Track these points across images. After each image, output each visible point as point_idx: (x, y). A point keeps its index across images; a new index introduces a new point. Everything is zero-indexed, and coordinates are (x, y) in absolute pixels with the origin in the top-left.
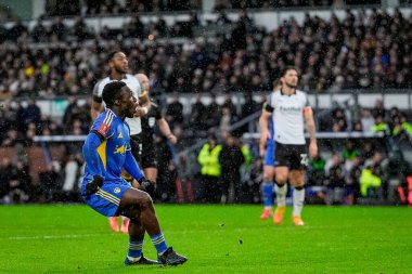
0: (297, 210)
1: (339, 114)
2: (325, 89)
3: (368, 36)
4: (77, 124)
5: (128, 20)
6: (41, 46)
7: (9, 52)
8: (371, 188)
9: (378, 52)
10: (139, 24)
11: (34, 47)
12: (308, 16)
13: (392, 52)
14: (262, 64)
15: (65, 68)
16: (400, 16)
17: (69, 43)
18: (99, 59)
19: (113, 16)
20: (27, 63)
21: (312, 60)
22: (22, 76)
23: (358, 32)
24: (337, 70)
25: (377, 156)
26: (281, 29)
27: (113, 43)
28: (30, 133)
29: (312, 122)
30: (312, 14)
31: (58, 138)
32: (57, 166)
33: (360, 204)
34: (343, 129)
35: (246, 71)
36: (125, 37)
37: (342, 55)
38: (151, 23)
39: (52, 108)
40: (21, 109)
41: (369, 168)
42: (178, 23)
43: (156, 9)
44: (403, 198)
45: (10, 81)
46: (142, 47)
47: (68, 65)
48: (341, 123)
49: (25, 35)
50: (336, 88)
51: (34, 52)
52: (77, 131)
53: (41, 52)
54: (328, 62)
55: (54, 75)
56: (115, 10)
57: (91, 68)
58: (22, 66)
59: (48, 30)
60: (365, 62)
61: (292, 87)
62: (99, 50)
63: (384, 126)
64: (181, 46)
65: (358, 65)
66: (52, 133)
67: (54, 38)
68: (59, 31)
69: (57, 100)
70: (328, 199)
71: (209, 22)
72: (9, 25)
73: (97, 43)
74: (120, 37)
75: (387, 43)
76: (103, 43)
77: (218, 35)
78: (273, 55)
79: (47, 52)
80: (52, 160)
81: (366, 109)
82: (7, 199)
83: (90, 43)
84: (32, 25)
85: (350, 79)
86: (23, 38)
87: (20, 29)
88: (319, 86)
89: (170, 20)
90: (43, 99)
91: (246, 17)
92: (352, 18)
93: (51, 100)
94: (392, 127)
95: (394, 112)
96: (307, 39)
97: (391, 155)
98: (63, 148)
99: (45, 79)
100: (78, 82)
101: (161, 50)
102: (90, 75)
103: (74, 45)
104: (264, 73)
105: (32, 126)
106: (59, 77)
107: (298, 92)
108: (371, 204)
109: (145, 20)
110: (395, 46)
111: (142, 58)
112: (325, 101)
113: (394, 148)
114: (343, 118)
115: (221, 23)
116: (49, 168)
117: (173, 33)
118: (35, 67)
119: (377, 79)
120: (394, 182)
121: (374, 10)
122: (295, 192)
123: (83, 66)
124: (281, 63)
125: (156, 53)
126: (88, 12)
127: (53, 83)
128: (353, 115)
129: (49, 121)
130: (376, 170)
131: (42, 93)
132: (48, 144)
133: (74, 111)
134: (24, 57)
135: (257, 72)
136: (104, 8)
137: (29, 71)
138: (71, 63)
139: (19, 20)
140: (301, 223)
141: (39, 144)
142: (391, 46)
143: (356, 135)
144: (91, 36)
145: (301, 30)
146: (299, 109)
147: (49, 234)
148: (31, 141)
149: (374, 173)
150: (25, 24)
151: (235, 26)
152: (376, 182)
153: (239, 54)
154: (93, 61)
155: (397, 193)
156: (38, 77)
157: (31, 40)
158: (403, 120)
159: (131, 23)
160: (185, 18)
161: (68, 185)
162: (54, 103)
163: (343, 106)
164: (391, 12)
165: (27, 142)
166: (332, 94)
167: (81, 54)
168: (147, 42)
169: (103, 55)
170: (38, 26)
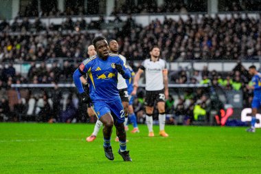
0: (162, 127)
1: (183, 73)
2: (175, 60)
3: (200, 29)
4: (35, 77)
5: (65, 20)
6: (16, 34)
8: (200, 116)
9: (206, 38)
10: (70, 21)
11: (12, 34)
12: (166, 18)
13: (214, 39)
14: (139, 45)
15: (29, 46)
16: (218, 19)
17: (32, 32)
18: (48, 41)
19: (56, 17)
20: (9, 43)
21: (168, 43)
22: (5, 51)
23: (194, 27)
24: (182, 49)
25: (204, 98)
26: (150, 25)
27: (56, 32)
28: (9, 83)
29: (166, 78)
30: (169, 17)
31: (25, 85)
32: (24, 101)
33: (194, 125)
34: (185, 82)
35: (130, 49)
36: (62, 29)
37: (185, 41)
38: (78, 21)
39: (22, 69)
40: (5, 69)
41: (199, 104)
42: (92, 22)
43: (81, 14)
44: (218, 122)
46: (72, 35)
47: (31, 45)
48: (184, 79)
49: (7, 27)
50: (180, 59)
51: (13, 37)
52: (35, 81)
53: (16, 37)
54: (176, 44)
55: (23, 50)
56: (58, 14)
57: (44, 47)
58: (6, 45)
59: (20, 25)
60: (198, 45)
61: (156, 57)
62: (48, 36)
63: (208, 81)
64: (94, 34)
65: (194, 46)
66: (21, 83)
67: (24, 29)
68: (27, 26)
69: (25, 64)
71: (110, 21)
73: (47, 32)
74: (60, 29)
75: (210, 34)
76: (51, 33)
77: (115, 29)
78: (146, 40)
79: (19, 37)
80: (21, 97)
81: (198, 71)
83: (43, 32)
84: (11, 22)
85: (189, 53)
86: (6, 29)
87: (5, 24)
88: (172, 58)
89: (88, 20)
90: (17, 63)
91: (131, 19)
92: (191, 20)
93: (21, 64)
94: (212, 80)
95: (214, 73)
96: (165, 31)
97: (212, 97)
98: (27, 91)
99: (18, 52)
100: (36, 54)
101: (82, 37)
102: (43, 50)
103: (35, 33)
104: (140, 50)
105: (10, 78)
106: (26, 52)
107: (160, 60)
108: (201, 125)
109: (74, 20)
110: (216, 36)
111: (72, 41)
112: (175, 67)
113: (214, 93)
114: (185, 76)
115: (117, 22)
116: (20, 102)
117: (90, 27)
118: (13, 45)
119: (204, 54)
120: (213, 113)
121: (204, 15)
122: (160, 116)
123: (39, 45)
124: (150, 44)
125: (80, 38)
126: (43, 15)
127: (23, 55)
128: (190, 74)
129: (20, 76)
130: (203, 106)
131: (16, 60)
132: (19, 89)
133: (34, 70)
134: (7, 40)
135: (136, 50)
136: (51, 13)
137: (9, 48)
138: (33, 43)
139: (5, 20)
140: (167, 135)
141: (14, 88)
142: (213, 36)
143: (192, 85)
144: (44, 29)
145: (162, 26)
146: (160, 70)
147: (19, 139)
148: (10, 87)
149: (202, 107)
150: (7, 21)
151: (125, 24)
152: (203, 112)
153: (126, 39)
154: (45, 42)
155: (215, 118)
156: (14, 52)
157: (10, 30)
158: (219, 77)
159: (66, 22)
160: (96, 19)
161: (30, 112)
162: (23, 66)
163: (185, 69)
164: (213, 16)
165: (8, 87)
166: (179, 62)
167: (39, 39)
168: (75, 32)
169: (50, 39)
170: (15, 23)
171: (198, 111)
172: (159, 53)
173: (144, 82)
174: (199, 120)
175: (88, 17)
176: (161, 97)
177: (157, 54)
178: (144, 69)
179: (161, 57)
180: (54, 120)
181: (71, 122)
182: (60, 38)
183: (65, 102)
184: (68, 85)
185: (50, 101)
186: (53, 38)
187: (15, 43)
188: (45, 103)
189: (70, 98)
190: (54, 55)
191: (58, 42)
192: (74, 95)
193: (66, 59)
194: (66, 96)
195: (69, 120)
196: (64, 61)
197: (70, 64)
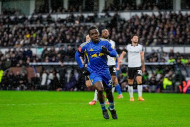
0: (140, 94)
1: (155, 55)
2: (149, 45)
3: (168, 22)
4: (47, 58)
5: (68, 15)
6: (33, 25)
7: (20, 28)
9: (172, 29)
10: (73, 17)
11: (30, 26)
12: (142, 14)
13: (178, 29)
14: (123, 34)
15: (42, 35)
16: (181, 14)
17: (45, 25)
18: (56, 31)
19: (62, 13)
20: (27, 33)
21: (144, 32)
22: (25, 39)
23: (163, 21)
24: (155, 36)
25: (170, 73)
26: (131, 19)
27: (62, 25)
28: (28, 62)
29: (143, 58)
30: (145, 13)
31: (39, 64)
32: (38, 75)
33: (163, 92)
34: (157, 61)
35: (117, 36)
36: (67, 22)
37: (156, 31)
38: (78, 16)
39: (37, 51)
40: (24, 51)
41: (167, 77)
42: (89, 17)
43: (80, 11)
44: (181, 90)
45: (20, 40)
46: (74, 26)
47: (44, 33)
48: (156, 58)
49: (26, 21)
50: (153, 44)
51: (30, 28)
52: (47, 61)
53: (33, 28)
54: (150, 33)
55: (38, 38)
56: (63, 11)
57: (53, 35)
58: (25, 34)
59: (35, 19)
60: (166, 33)
61: (135, 43)
62: (56, 28)
63: (174, 60)
65: (163, 34)
66: (37, 61)
67: (38, 22)
68: (40, 19)
69: (39, 48)
70: (150, 90)
71: (102, 16)
72: (20, 17)
73: (56, 24)
74: (65, 22)
75: (175, 26)
76: (58, 25)
77: (105, 22)
78: (128, 30)
79: (35, 28)
80: (37, 72)
81: (166, 53)
82: (18, 88)
83: (53, 25)
84: (29, 17)
85: (159, 40)
87: (25, 19)
88: (147, 43)
89: (86, 15)
90: (33, 47)
91: (117, 15)
92: (161, 15)
93: (36, 48)
94: (176, 60)
95: (178, 54)
96: (142, 24)
97: (176, 72)
98: (41, 68)
100: (48, 40)
101: (81, 28)
102: (53, 38)
103: (46, 25)
104: (124, 38)
105: (29, 58)
106: (40, 39)
107: (139, 45)
108: (168, 93)
109: (75, 15)
110: (179, 27)
111: (74, 31)
112: (149, 50)
113: (178, 69)
114: (157, 56)
115: (106, 17)
116: (35, 76)
117: (87, 21)
118: (30, 34)
119: (171, 40)
120: (178, 83)
121: (170, 12)
122: (138, 86)
123: (50, 34)
124: (131, 33)
125: (79, 29)
126: (52, 12)
127: (38, 41)
128: (160, 55)
129: (35, 57)
131: (33, 45)
132: (35, 66)
133: (46, 52)
134: (26, 30)
135: (121, 37)
136: (59, 10)
137: (28, 36)
139: (24, 15)
140: (143, 100)
141: (32, 66)
142: (177, 27)
143: (162, 63)
144: (53, 22)
145: (140, 20)
146: (138, 52)
147: (35, 103)
148: (28, 65)
149: (169, 80)
150: (26, 16)
151: (113, 18)
152: (170, 83)
153: (114, 29)
154: (54, 32)
155: (178, 88)
156: (31, 39)
157: (29, 23)
158: (182, 57)
159: (70, 17)
160: (92, 14)
161: (43, 83)
163: (156, 52)
164: (177, 13)
166: (152, 47)
167: (49, 29)
168: (76, 25)
169: (58, 30)
170: (32, 17)
171: (166, 82)
172: (138, 40)
173: (127, 61)
174: (166, 89)
175: (86, 13)
176: (139, 73)
177: (136, 40)
178: (126, 51)
179: (139, 42)
180: (61, 89)
181: (73, 91)
182: (65, 29)
183: (68, 76)
184: (71, 63)
185: (58, 75)
186: (60, 29)
187: (32, 32)
188: (54, 76)
189: (73, 73)
190: (60, 41)
191: (64, 32)
192: (76, 71)
193: (69, 44)
194: (69, 71)
195: (72, 89)
196: (68, 46)
197: (73, 47)
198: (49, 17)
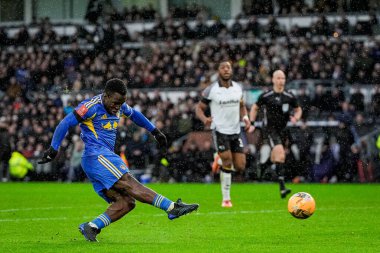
5: (316, 19)
6: (240, 42)
7: (212, 47)
11: (232, 42)
15: (260, 61)
17: (264, 40)
18: (290, 53)
19: (302, 15)
20: (227, 57)
27: (302, 39)
32: (253, 149)
36: (313, 35)
38: (336, 22)
39: (249, 97)
42: (359, 23)
43: (340, 10)
45: (210, 73)
46: (328, 43)
47: (262, 59)
49: (224, 32)
51: (233, 48)
53: (238, 47)
55: (250, 68)
56: (304, 10)
57: (283, 62)
58: (222, 59)
59: (245, 27)
62: (290, 46)
64: (362, 43)
67: (250, 34)
68: (254, 28)
69: (253, 90)
72: (210, 23)
73: (288, 40)
74: (308, 35)
76: (294, 40)
79: (243, 47)
80: (248, 143)
82: (208, 178)
83: (282, 40)
84: (230, 23)
86: (222, 34)
87: (221, 26)
89: (352, 20)
93: (248, 90)
98: (258, 133)
99: (241, 71)
101: (344, 47)
103: (268, 41)
106: (254, 70)
109: (331, 19)
111: (328, 53)
117: (357, 32)
118: (233, 59)
123: (275, 60)
125: (340, 49)
126: (280, 12)
127: (249, 75)
134: (223, 51)
136: (293, 8)
138: (266, 57)
139: (218, 19)
144: (283, 34)
150: (224, 22)
154: (285, 55)
156: (236, 69)
157: (229, 36)
159: (318, 22)
160: (365, 18)
162: (250, 93)
167: (276, 49)
168: (332, 39)
169: (293, 51)
170: (237, 25)
175: (352, 14)
180: (302, 178)
181: (328, 182)
182: (309, 49)
183: (318, 149)
184: (323, 123)
185: (295, 149)
186: (297, 49)
187: (238, 57)
188: (287, 151)
189: (327, 143)
190: (299, 76)
191: (306, 56)
192: (333, 139)
193: (318, 81)
194: (319, 141)
195: (325, 179)
196: (316, 85)
197: (325, 89)
198: (274, 23)
